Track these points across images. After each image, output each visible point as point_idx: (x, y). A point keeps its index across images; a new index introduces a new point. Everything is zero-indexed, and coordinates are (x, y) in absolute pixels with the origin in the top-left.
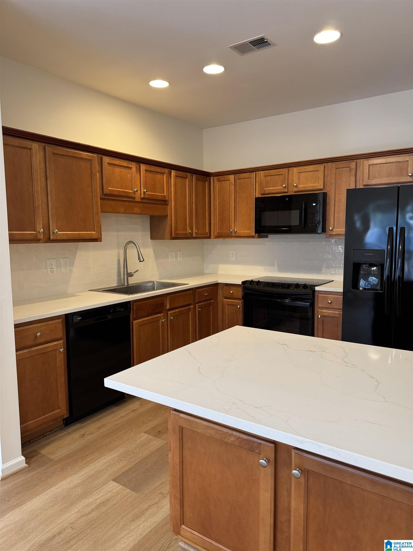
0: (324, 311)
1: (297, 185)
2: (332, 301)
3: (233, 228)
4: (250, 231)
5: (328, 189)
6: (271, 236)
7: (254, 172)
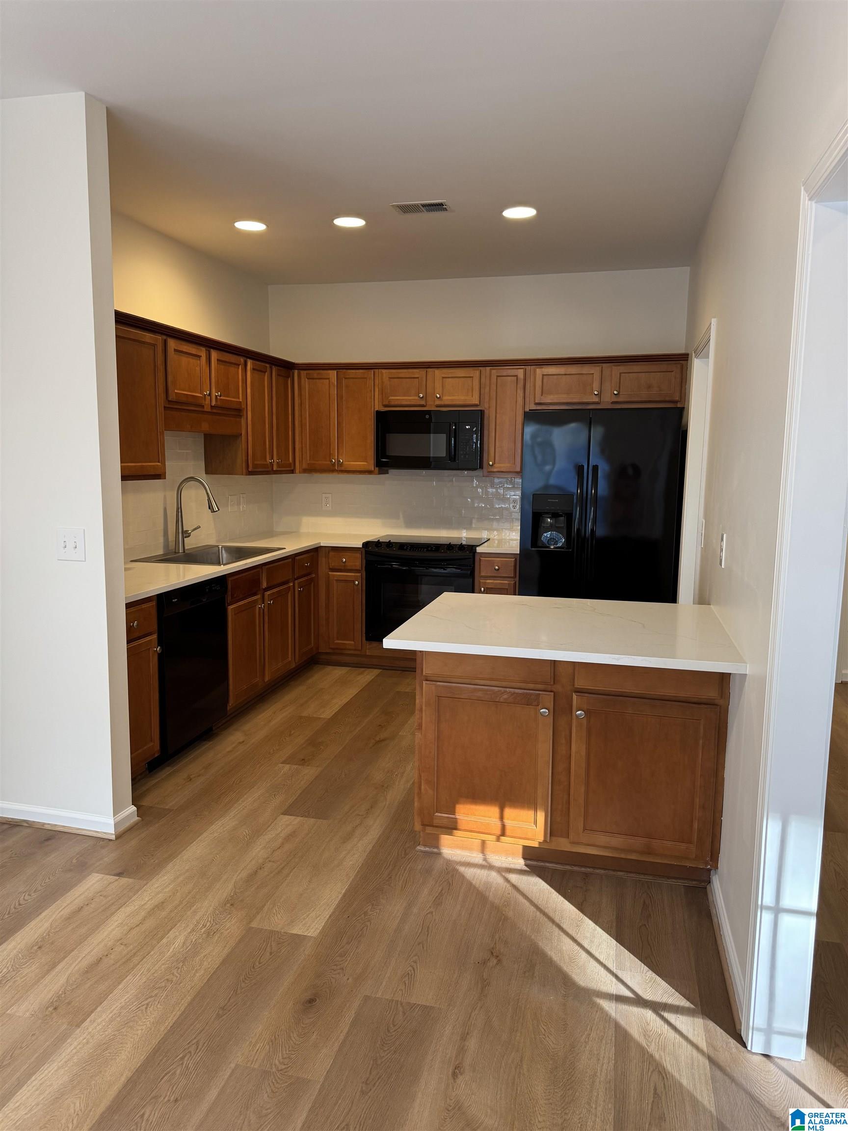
0: (488, 581)
1: (441, 396)
2: (500, 566)
3: (336, 457)
4: (365, 463)
5: (486, 406)
6: (392, 472)
7: (370, 370)
